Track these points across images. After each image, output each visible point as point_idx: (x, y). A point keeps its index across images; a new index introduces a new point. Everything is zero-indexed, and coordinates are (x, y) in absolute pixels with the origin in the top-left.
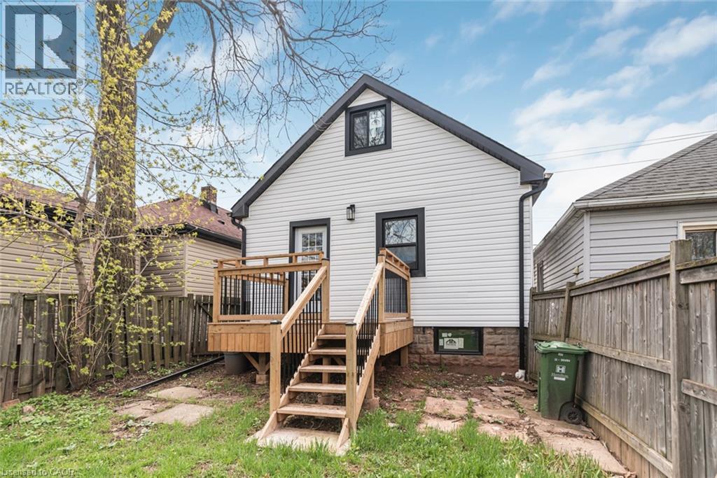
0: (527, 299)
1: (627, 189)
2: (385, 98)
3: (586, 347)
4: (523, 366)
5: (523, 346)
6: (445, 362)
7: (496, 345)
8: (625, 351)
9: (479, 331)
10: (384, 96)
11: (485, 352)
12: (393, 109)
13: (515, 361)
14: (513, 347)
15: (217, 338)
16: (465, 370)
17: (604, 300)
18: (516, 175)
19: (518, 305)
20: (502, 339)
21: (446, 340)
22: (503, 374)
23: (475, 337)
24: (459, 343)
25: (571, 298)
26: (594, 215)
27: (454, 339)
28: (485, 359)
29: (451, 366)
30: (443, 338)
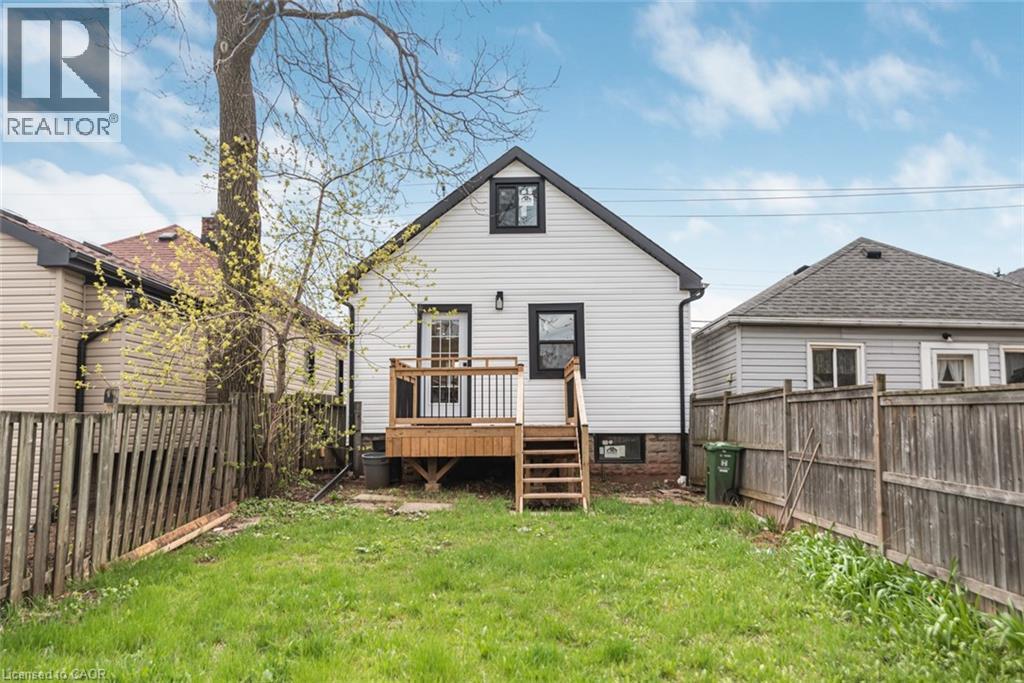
0: (687, 405)
1: (769, 308)
2: (537, 175)
3: (741, 445)
4: (684, 472)
5: (684, 453)
6: (607, 471)
7: (658, 452)
8: (765, 443)
9: (642, 436)
10: (536, 172)
11: (648, 459)
12: (547, 189)
13: (676, 468)
14: (674, 454)
15: (397, 443)
16: (627, 479)
17: (752, 409)
18: (674, 280)
19: (679, 411)
20: (664, 446)
21: (607, 448)
22: (666, 481)
23: (636, 443)
24: (621, 451)
25: (728, 405)
26: (745, 328)
27: (615, 447)
28: (647, 467)
29: (613, 476)
30: (604, 446)
